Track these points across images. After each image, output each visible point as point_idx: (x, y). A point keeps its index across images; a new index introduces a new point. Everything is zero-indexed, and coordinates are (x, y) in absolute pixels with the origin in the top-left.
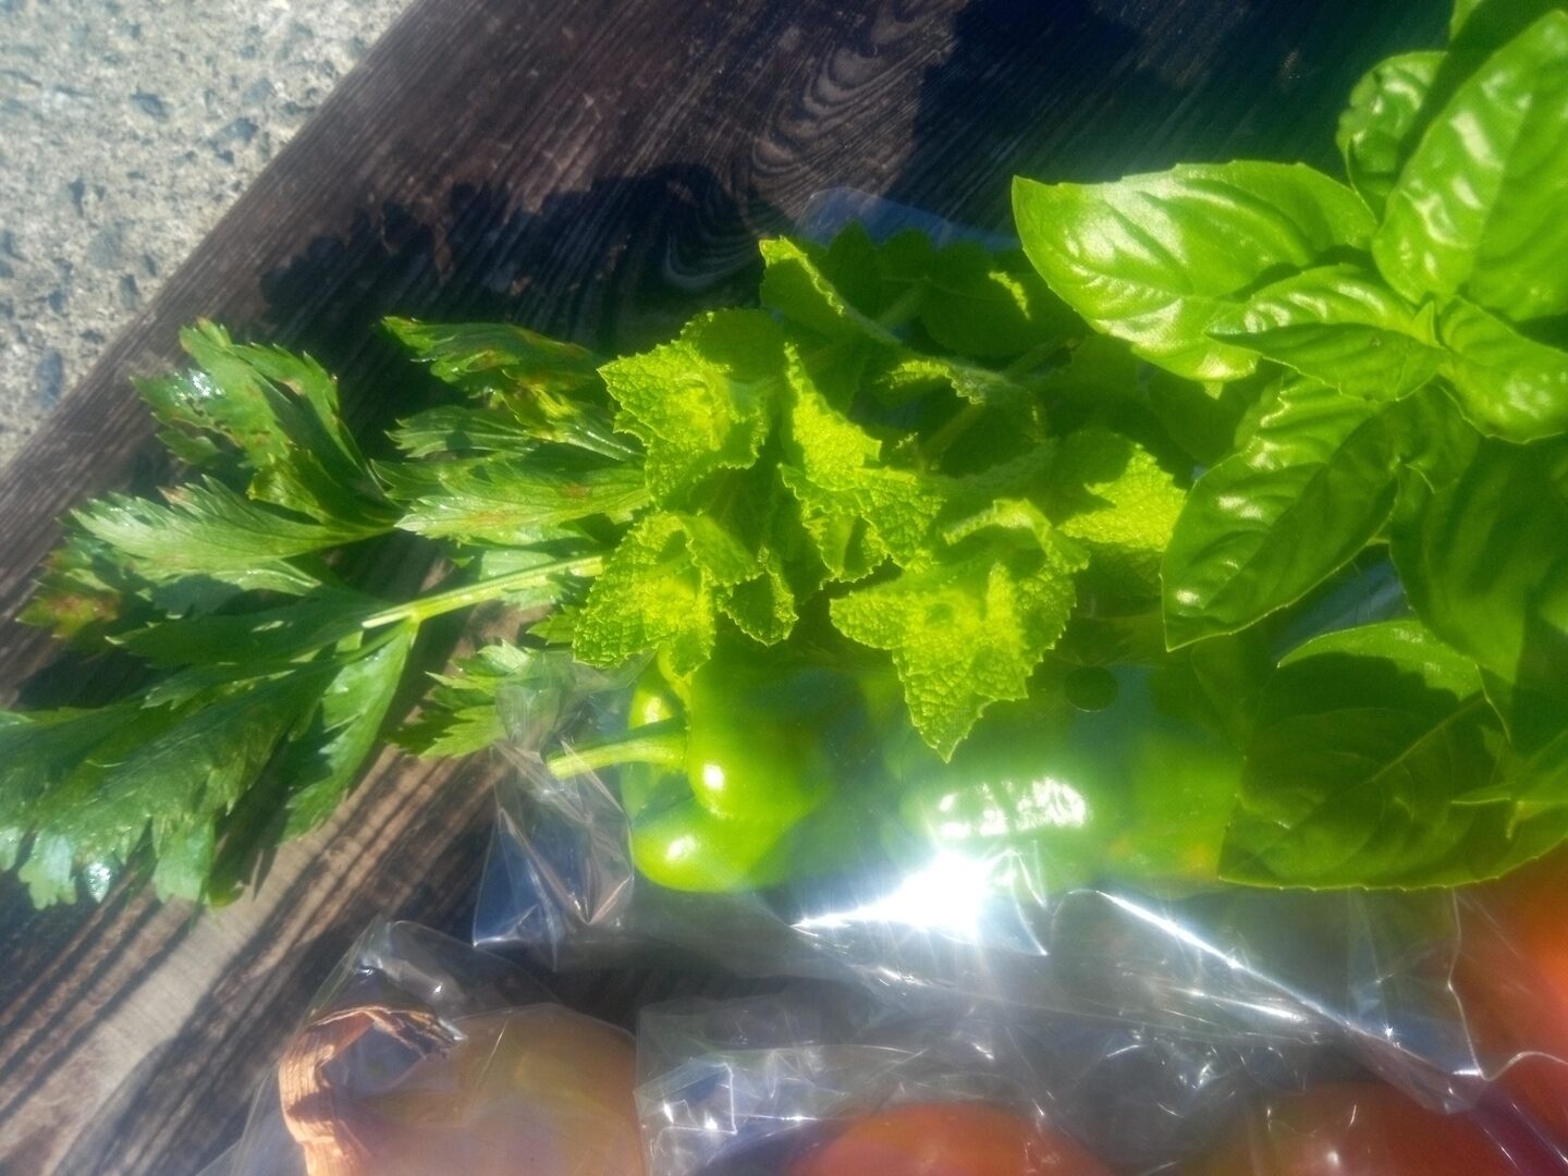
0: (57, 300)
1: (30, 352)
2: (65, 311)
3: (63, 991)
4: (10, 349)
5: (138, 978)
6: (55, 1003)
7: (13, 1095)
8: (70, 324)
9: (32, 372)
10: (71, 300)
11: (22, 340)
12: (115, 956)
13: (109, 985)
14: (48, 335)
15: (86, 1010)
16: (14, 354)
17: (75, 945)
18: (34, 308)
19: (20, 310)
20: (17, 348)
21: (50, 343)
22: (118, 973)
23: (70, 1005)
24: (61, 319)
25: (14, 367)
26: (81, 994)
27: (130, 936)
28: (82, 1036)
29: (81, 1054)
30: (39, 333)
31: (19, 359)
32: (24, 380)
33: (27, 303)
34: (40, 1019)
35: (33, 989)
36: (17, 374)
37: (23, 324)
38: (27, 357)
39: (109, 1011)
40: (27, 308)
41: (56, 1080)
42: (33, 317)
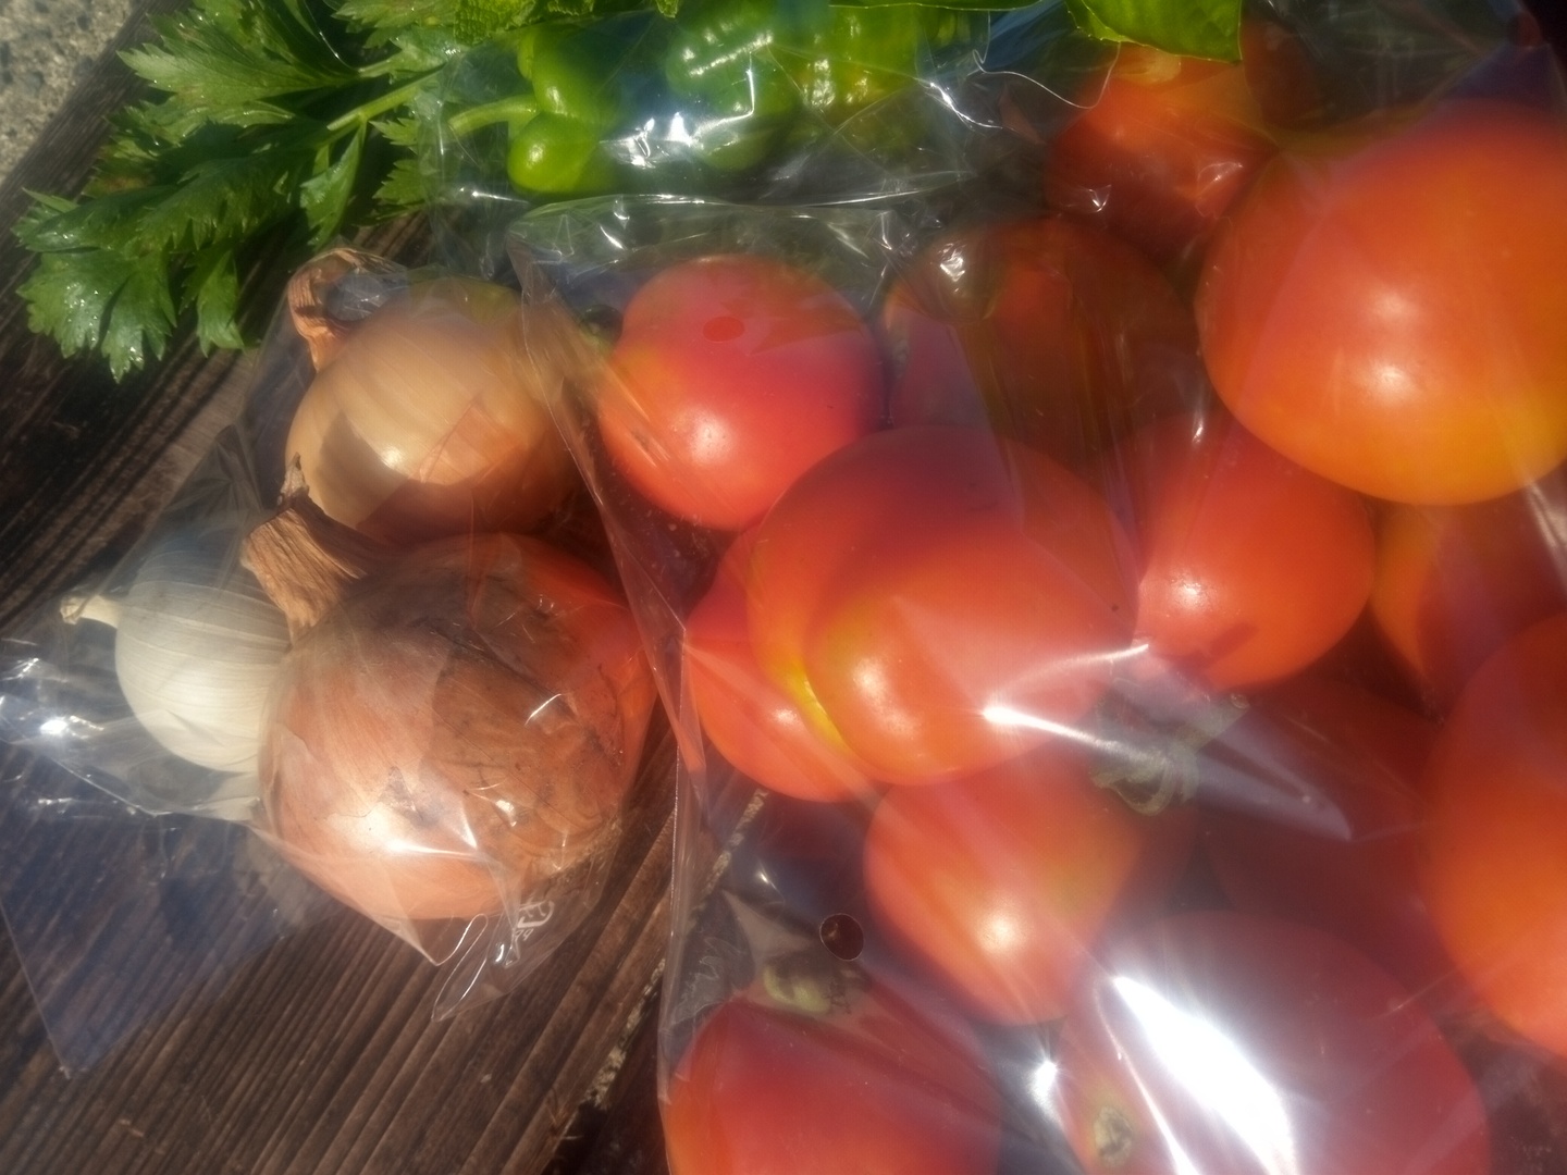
0: (84, 22)
1: (68, 60)
2: (91, 28)
3: (140, 431)
4: (53, 61)
5: (192, 413)
6: (136, 439)
7: (113, 499)
8: (96, 38)
9: (70, 74)
10: (94, 21)
11: (61, 52)
12: (175, 402)
13: (172, 421)
14: (80, 48)
15: (158, 439)
16: (56, 63)
17: (145, 402)
18: (67, 30)
19: (56, 32)
20: (58, 59)
21: (81, 53)
22: (178, 412)
23: (146, 438)
24: (89, 34)
25: (57, 72)
26: (154, 429)
27: (184, 389)
28: (157, 454)
29: (158, 466)
30: (73, 48)
31: (60, 66)
32: (66, 80)
33: (61, 28)
34: (127, 450)
35: (119, 433)
36: (59, 76)
37: (61, 42)
38: (66, 64)
39: (174, 436)
40: (62, 30)
41: (141, 485)
42: (68, 36)
